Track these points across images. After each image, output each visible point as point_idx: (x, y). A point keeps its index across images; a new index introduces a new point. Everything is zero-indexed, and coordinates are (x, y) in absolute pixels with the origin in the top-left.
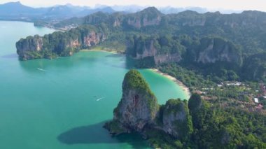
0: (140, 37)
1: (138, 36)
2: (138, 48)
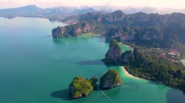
0: (113, 28)
1: (112, 27)
2: (112, 32)
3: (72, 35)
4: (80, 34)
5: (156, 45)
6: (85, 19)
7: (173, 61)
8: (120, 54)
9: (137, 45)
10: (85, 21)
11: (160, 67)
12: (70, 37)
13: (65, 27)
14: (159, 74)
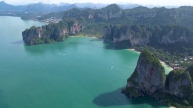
0: (115, 26)
3: (55, 39)
4: (67, 37)
10: (71, 18)
12: (52, 42)
13: (43, 27)
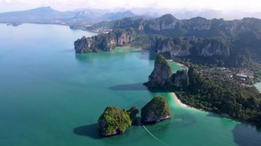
1: (159, 38)
2: (159, 46)
3: (103, 49)
4: (114, 48)
5: (220, 63)
6: (121, 27)
7: (243, 84)
8: (170, 76)
9: (194, 63)
10: (120, 29)
11: (225, 93)
12: (99, 51)
13: (92, 37)
14: (223, 103)
